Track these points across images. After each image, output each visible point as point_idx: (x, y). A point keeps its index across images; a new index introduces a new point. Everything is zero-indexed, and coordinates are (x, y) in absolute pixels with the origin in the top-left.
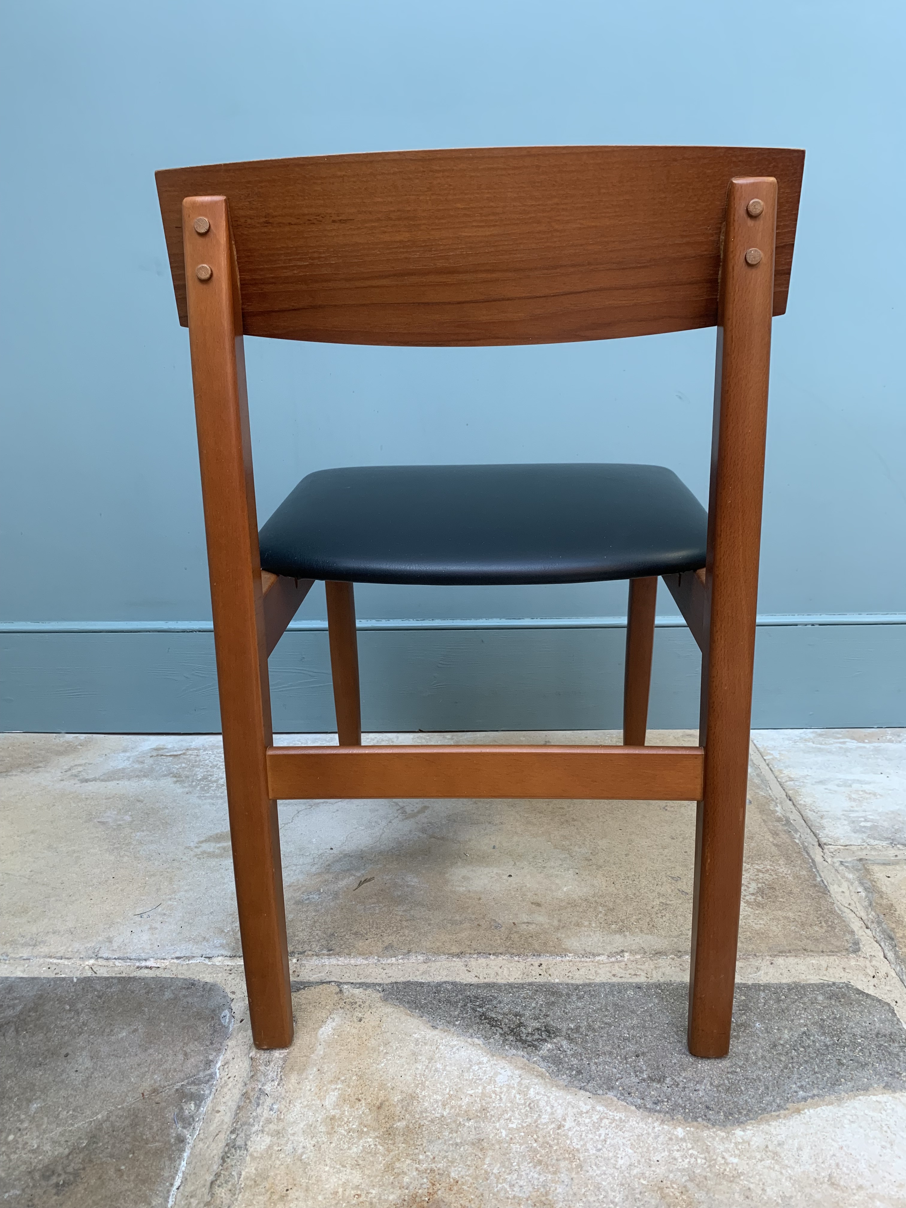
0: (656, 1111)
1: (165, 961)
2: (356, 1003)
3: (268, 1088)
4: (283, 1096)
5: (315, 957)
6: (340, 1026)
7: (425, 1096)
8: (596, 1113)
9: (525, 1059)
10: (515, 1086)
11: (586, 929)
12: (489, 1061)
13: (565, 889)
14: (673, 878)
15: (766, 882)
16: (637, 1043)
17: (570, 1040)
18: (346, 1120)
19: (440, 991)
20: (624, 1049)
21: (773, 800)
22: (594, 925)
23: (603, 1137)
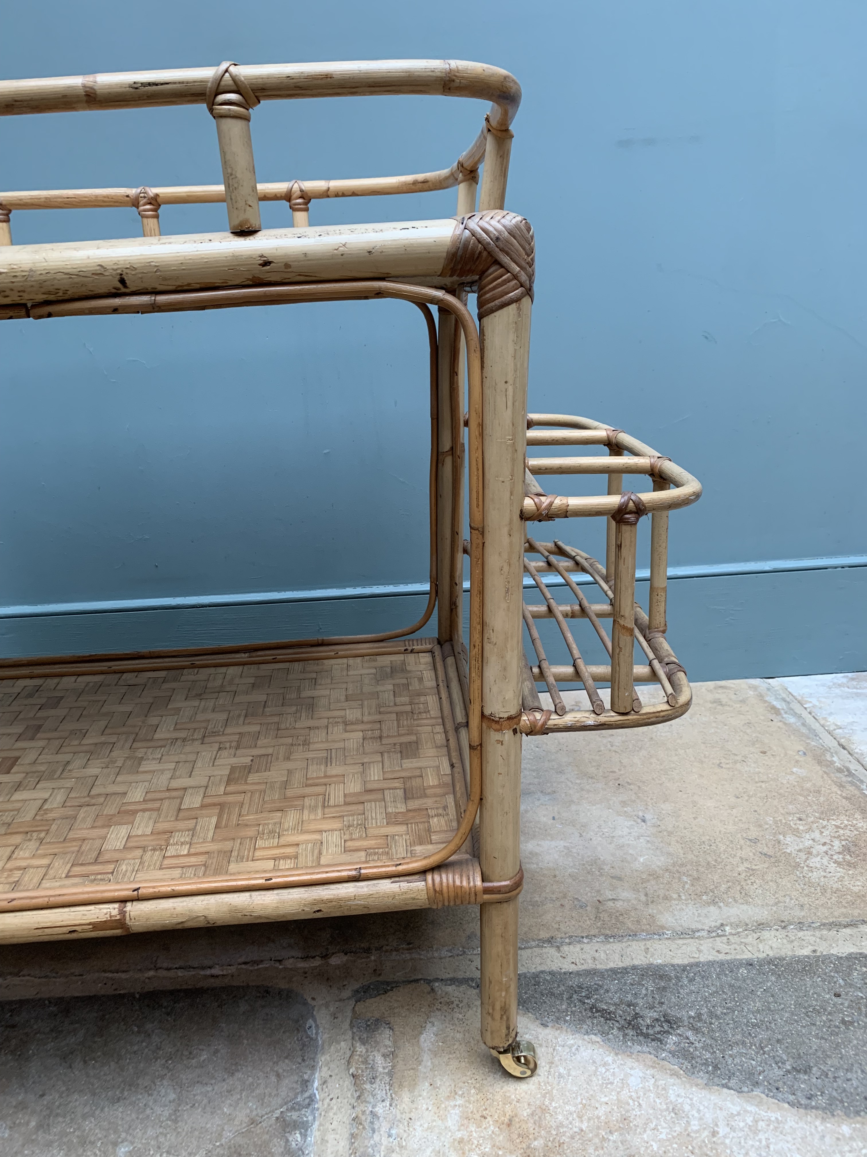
0: (812, 1108)
1: (232, 967)
2: (452, 1003)
3: (379, 1110)
4: (398, 1117)
5: (394, 953)
6: (441, 1030)
7: (555, 1107)
8: (748, 1115)
9: (652, 1056)
10: (652, 1088)
11: (677, 902)
12: (614, 1060)
13: (642, 860)
14: (750, 840)
15: (850, 839)
16: (767, 1028)
17: (696, 1030)
18: (476, 1142)
19: (539, 982)
20: (756, 1037)
21: (827, 750)
22: (683, 898)
23: (764, 1142)
